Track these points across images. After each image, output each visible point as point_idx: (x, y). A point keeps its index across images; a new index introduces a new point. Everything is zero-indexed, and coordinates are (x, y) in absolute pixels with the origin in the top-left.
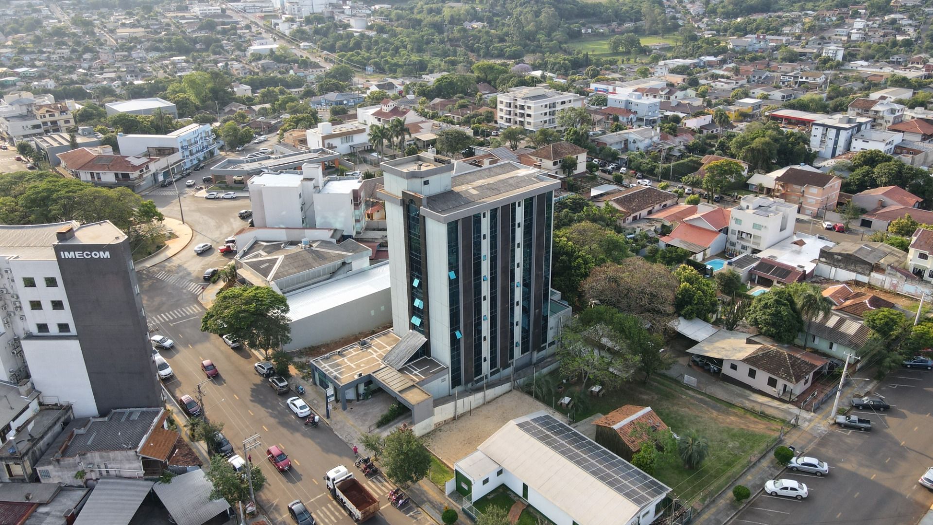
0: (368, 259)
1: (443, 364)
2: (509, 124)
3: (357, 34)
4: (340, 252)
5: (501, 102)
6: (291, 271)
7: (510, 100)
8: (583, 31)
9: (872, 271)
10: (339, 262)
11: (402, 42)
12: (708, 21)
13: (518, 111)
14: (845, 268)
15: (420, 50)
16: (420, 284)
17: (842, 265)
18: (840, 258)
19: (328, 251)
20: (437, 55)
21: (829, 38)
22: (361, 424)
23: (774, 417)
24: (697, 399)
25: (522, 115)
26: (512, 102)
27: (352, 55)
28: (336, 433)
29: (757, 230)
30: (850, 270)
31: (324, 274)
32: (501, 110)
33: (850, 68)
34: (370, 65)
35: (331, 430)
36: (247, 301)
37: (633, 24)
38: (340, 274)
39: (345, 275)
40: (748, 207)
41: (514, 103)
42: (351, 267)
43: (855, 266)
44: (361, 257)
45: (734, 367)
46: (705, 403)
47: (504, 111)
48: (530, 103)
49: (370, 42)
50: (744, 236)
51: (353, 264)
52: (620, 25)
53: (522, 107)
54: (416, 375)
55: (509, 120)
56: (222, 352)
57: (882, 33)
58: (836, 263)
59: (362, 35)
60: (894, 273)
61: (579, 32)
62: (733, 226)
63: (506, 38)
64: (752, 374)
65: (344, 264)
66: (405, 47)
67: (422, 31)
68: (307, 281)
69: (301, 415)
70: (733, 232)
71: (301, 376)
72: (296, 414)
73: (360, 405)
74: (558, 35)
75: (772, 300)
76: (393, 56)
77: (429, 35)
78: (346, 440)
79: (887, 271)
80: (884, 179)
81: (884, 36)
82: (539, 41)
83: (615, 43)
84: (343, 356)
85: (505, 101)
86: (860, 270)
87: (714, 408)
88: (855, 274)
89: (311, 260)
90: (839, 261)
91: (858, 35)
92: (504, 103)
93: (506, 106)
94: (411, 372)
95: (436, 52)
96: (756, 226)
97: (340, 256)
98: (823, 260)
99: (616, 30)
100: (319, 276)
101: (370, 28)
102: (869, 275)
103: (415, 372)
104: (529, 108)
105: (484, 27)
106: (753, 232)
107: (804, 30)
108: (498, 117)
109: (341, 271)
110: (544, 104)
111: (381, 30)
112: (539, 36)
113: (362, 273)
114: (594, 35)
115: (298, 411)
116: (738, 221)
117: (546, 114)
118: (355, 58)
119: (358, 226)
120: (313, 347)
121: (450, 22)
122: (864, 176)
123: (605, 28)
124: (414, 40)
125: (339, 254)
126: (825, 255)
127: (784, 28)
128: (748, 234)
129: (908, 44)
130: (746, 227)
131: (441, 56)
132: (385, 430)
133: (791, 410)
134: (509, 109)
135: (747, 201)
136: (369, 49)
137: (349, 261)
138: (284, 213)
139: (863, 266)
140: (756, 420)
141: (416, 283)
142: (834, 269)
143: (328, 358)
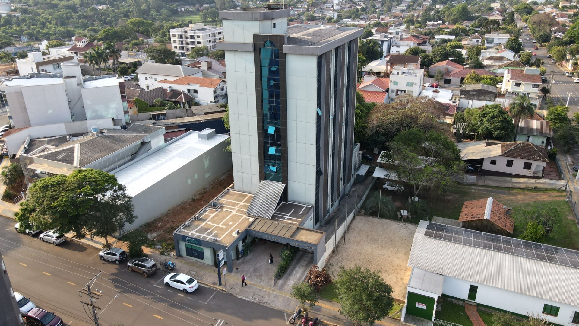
0: (163, 137)
1: (306, 204)
2: (183, 52)
3: (5, 15)
4: (135, 134)
5: (174, 36)
6: (96, 156)
7: (182, 32)
8: (179, 10)
9: (496, 97)
10: (139, 142)
11: (46, 18)
12: (252, 3)
13: (189, 40)
14: (478, 99)
15: (63, 24)
16: (277, 130)
17: (476, 97)
18: (475, 93)
19: (123, 135)
20: (78, 27)
21: (324, 9)
22: (259, 280)
23: (546, 189)
24: (484, 190)
25: (193, 43)
26: (183, 34)
27: (6, 29)
28: (239, 297)
29: (409, 87)
30: (481, 100)
31: (127, 156)
32: (175, 41)
33: (343, 23)
34: (24, 35)
35: (232, 295)
36: (79, 185)
37: (209, 5)
38: (143, 154)
39: (146, 154)
40: (398, 73)
41: (185, 35)
42: (151, 145)
43: (485, 97)
44: (158, 135)
45: (493, 162)
46: (490, 191)
47: (177, 42)
48: (200, 34)
49: (18, 20)
50: (399, 93)
51: (152, 142)
52: (201, 6)
53: (192, 37)
54: (289, 219)
55: (182, 48)
56: (46, 251)
57: (348, 5)
58: (471, 97)
59: (9, 15)
60: (511, 96)
61: (177, 10)
62: (392, 87)
63: (129, 14)
64: (510, 164)
65: (143, 143)
66: (50, 22)
67: (60, 12)
68: (113, 163)
69: (190, 291)
70: (393, 91)
71: (158, 252)
72: (185, 291)
73: (243, 263)
74: (164, 11)
75: (497, 112)
76: (42, 28)
77: (67, 13)
78: (256, 301)
79: (506, 96)
80: (438, 58)
81: (350, 7)
82: (152, 16)
83: (204, 15)
84: (203, 220)
85: (177, 34)
86: (488, 99)
87: (500, 193)
88: (485, 102)
89: (110, 144)
90: (473, 95)
91: (338, 7)
92: (177, 36)
93: (179, 38)
94: (284, 218)
95: (77, 25)
96: (408, 84)
97: (137, 138)
98: (463, 96)
99: (200, 9)
100: (123, 158)
101: (15, 10)
102: (494, 100)
103: (287, 217)
104: (198, 37)
105: (108, 8)
106: (407, 89)
107: (309, 5)
108: (173, 48)
109: (141, 151)
110: (208, 34)
111: (24, 11)
112: (151, 13)
113: (160, 150)
114: (186, 12)
115: (187, 287)
116: (395, 83)
117: (210, 41)
118: (10, 31)
119: (127, 116)
120: (148, 224)
121: (81, 5)
122: (424, 59)
123: (193, 8)
124: (56, 17)
125: (135, 136)
126: (464, 93)
127: (298, 5)
128: (402, 91)
129: (363, 10)
130: (402, 86)
131: (82, 28)
132: (287, 278)
133: (548, 182)
134: (181, 40)
135: (397, 70)
136: (18, 25)
137: (149, 140)
138: (50, 111)
139: (489, 96)
140: (535, 194)
141: (271, 130)
142: (471, 101)
143: (189, 226)
